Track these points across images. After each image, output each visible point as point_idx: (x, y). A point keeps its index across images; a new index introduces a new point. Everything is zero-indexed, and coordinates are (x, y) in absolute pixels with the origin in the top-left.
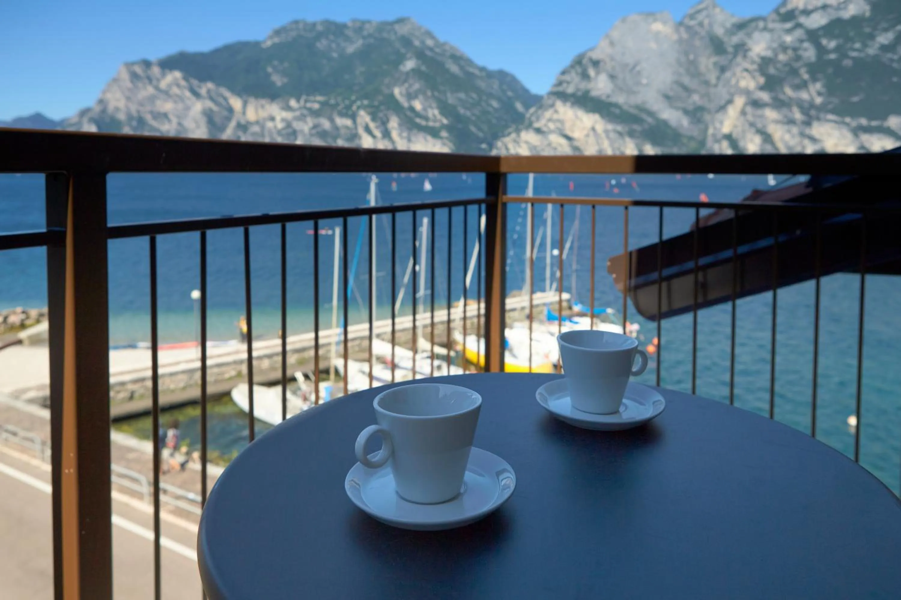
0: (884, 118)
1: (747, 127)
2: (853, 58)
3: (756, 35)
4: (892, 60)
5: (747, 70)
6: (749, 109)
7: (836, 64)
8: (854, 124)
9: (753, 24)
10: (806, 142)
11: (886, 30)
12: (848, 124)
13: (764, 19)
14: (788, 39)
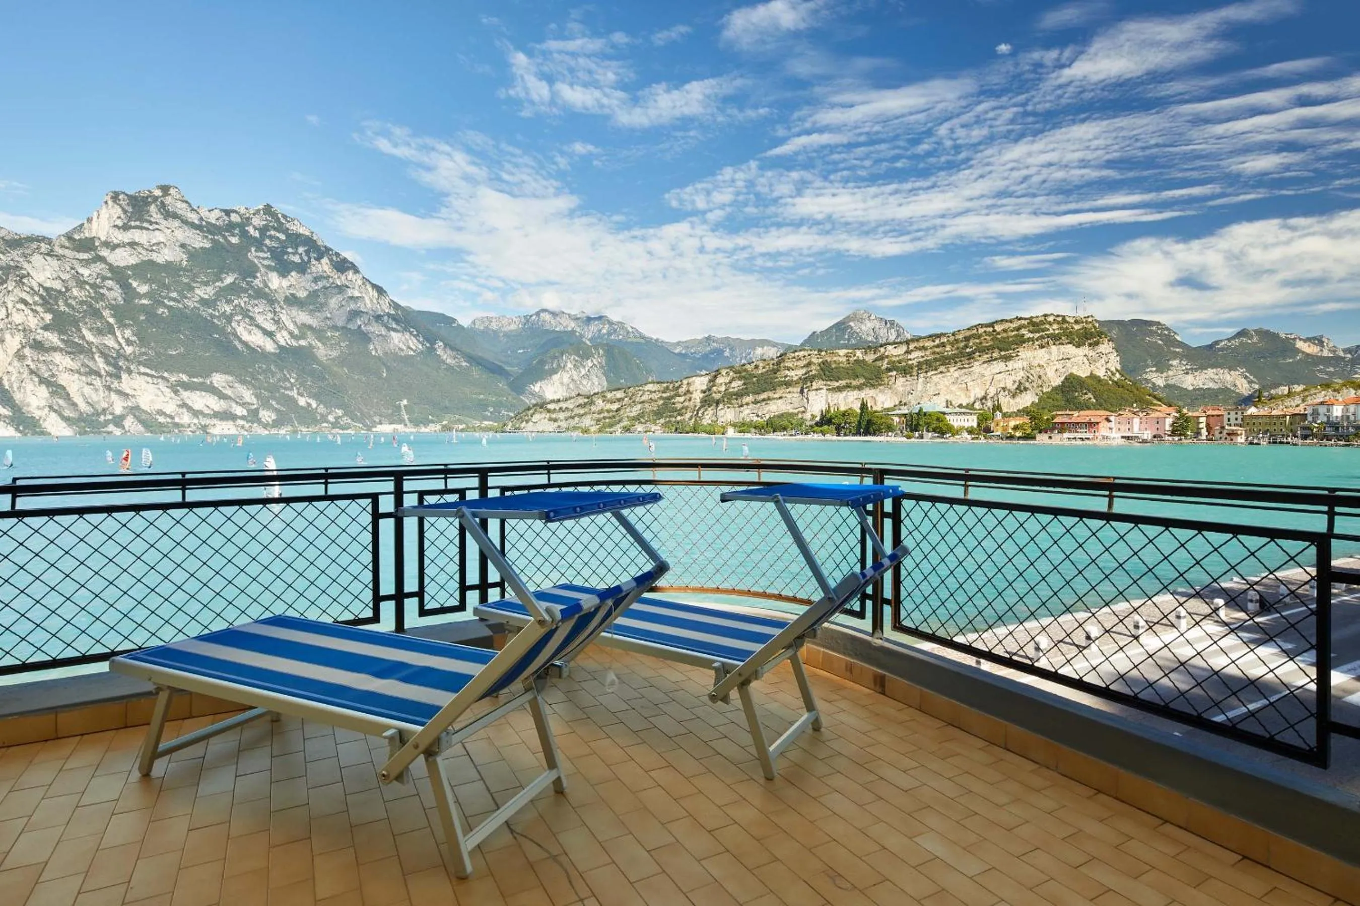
0: (208, 376)
1: (26, 374)
2: (170, 308)
3: (37, 259)
4: (212, 316)
5: (24, 301)
6: (27, 351)
7: (149, 312)
8: (173, 379)
9: (35, 245)
10: (114, 397)
11: (206, 284)
12: (166, 380)
13: (49, 241)
14: (85, 272)
